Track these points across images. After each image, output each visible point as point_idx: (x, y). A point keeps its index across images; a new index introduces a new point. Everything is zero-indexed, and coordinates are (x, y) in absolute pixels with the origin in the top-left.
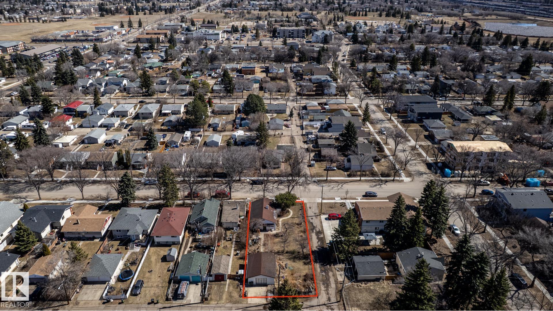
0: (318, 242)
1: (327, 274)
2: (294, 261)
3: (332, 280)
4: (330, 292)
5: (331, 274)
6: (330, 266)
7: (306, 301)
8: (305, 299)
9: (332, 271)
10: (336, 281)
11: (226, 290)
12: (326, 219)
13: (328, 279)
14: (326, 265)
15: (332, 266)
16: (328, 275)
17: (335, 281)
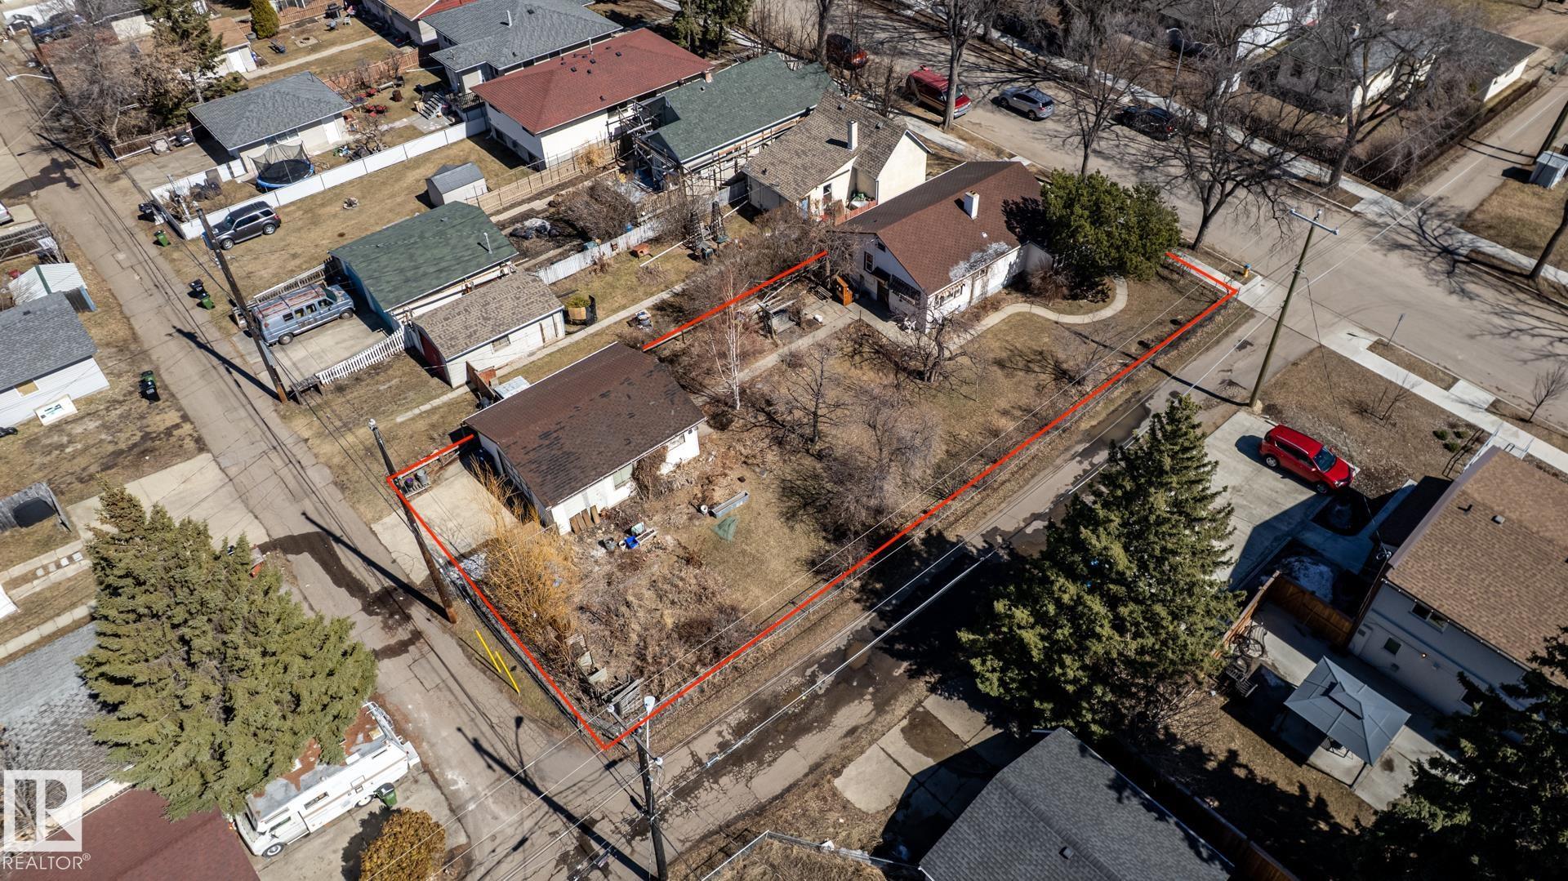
0: (1036, 517)
1: (839, 696)
2: (790, 516)
3: (812, 747)
4: (704, 796)
5: (855, 712)
6: (912, 675)
7: (549, 726)
8: (552, 712)
9: (881, 707)
10: (824, 770)
11: (399, 419)
12: (1249, 446)
13: (795, 727)
14: (901, 656)
15: (920, 686)
16: (833, 708)
17: (814, 768)
